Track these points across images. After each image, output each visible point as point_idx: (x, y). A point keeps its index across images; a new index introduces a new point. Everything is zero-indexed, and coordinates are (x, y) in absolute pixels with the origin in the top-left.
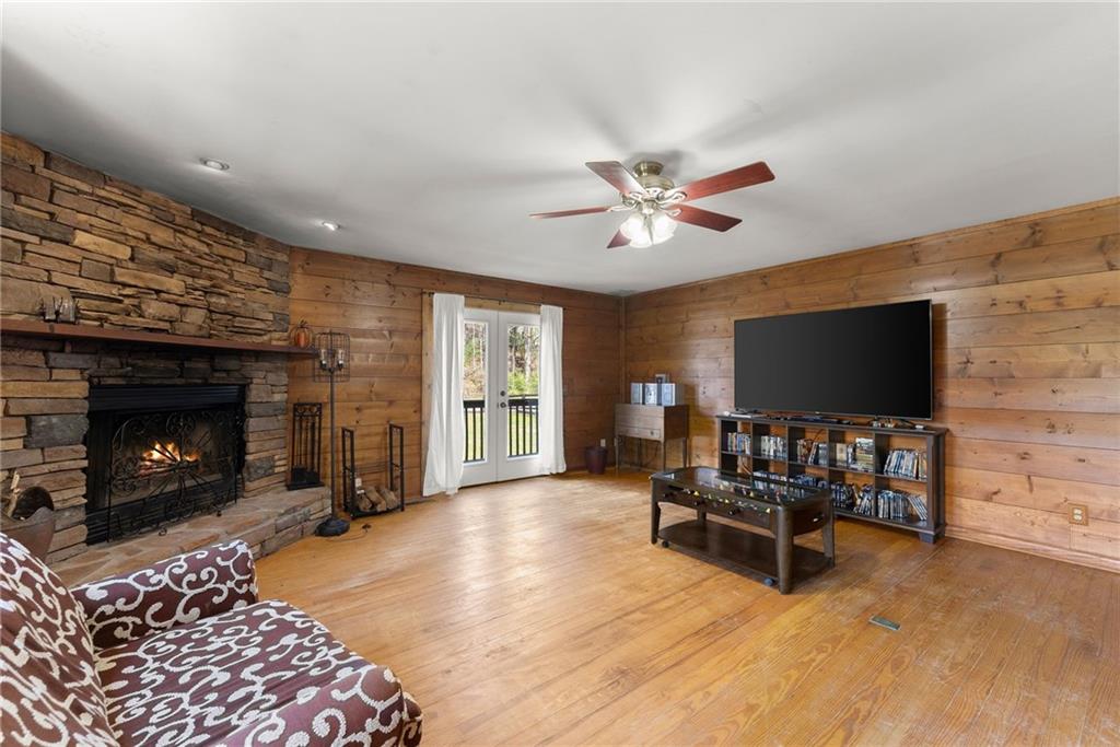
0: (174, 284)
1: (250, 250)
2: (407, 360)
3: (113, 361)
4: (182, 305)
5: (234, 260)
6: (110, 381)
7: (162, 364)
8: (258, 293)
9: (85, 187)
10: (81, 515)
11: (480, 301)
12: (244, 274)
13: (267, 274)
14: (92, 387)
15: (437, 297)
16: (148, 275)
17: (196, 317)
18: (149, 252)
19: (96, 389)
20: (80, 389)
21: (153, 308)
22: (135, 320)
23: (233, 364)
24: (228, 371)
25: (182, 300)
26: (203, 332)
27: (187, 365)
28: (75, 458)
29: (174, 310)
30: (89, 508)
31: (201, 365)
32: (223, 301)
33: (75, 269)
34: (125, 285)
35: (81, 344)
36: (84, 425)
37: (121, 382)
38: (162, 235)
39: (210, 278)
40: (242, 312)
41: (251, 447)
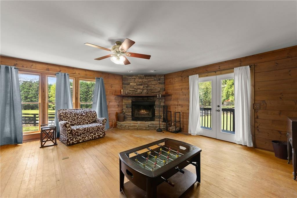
0: (142, 87)
1: (155, 78)
2: (186, 96)
3: (134, 98)
4: (143, 90)
5: (152, 81)
6: (134, 101)
7: (140, 98)
8: (157, 85)
9: (131, 78)
10: (131, 116)
11: (207, 74)
12: (153, 83)
13: (158, 81)
14: (132, 101)
15: (190, 77)
16: (138, 87)
17: (145, 91)
18: (139, 83)
19: (132, 102)
20: (131, 102)
21: (139, 91)
22: (137, 93)
23: (152, 98)
24: (151, 99)
25: (143, 89)
26: (146, 93)
27: (144, 98)
28: (130, 110)
29: (142, 91)
30: (132, 116)
31: (146, 98)
32: (150, 88)
33: (130, 88)
34: (135, 88)
35: (131, 97)
36: (131, 106)
37: (135, 101)
38: (140, 80)
39: (147, 85)
40: (153, 89)
41: (156, 113)
